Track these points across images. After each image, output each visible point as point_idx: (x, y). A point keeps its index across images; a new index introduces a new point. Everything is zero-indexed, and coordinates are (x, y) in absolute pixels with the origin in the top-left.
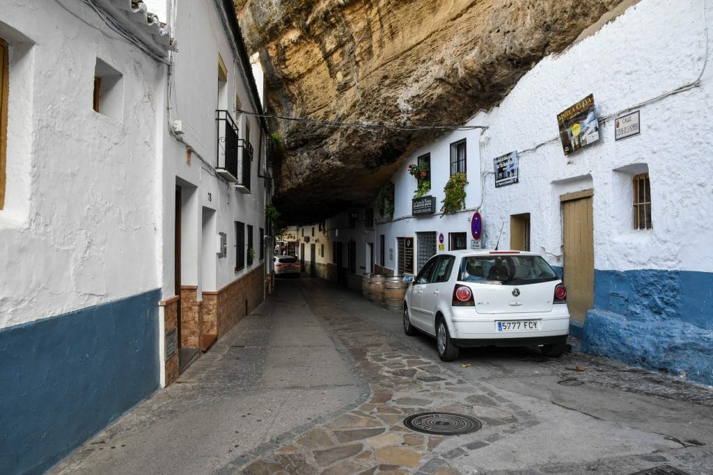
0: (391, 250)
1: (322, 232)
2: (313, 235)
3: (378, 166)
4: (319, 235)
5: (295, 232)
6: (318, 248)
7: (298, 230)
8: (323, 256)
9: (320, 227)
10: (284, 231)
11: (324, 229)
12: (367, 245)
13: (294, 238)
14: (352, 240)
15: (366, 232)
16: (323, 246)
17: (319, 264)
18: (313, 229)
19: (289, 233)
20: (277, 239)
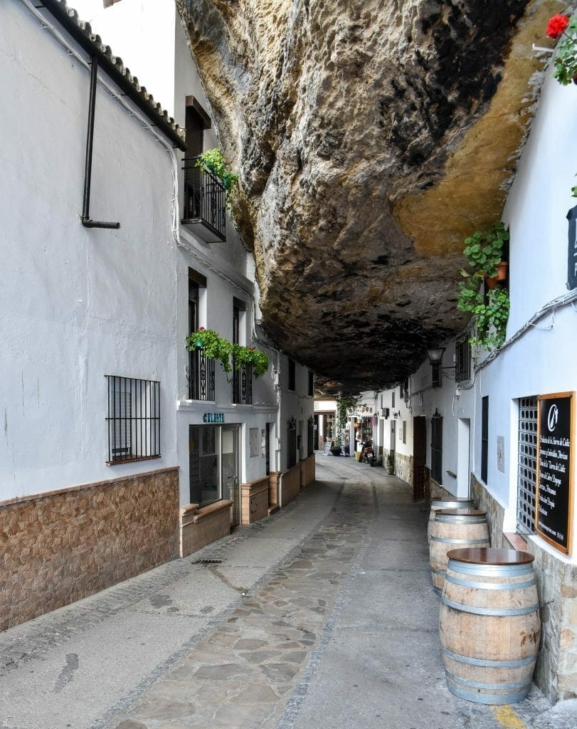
0: (501, 440)
1: (403, 400)
2: (393, 406)
3: (438, 136)
4: (400, 405)
5: (372, 402)
6: (399, 426)
7: (376, 398)
8: (404, 442)
9: (401, 392)
10: (356, 400)
11: (407, 393)
12: (460, 421)
13: (371, 411)
14: (437, 414)
15: (458, 393)
16: (405, 423)
17: (400, 455)
18: (393, 394)
19: (363, 402)
20: (348, 412)
